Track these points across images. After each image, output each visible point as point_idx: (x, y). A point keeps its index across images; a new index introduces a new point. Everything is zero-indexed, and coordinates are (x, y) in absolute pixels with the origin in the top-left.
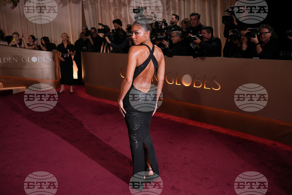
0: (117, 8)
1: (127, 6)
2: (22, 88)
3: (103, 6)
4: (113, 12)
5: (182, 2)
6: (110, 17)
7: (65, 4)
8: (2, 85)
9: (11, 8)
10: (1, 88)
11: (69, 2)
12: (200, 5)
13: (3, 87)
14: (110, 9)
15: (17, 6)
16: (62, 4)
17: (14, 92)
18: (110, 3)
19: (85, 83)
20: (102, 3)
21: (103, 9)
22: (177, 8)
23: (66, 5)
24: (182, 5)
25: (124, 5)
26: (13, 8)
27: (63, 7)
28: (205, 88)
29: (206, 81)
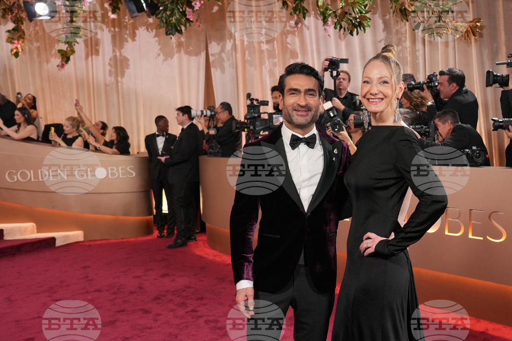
0: (276, 60)
1: (299, 56)
2: (74, 235)
3: (249, 59)
4: (268, 69)
5: (419, 46)
6: (262, 82)
7: (168, 55)
8: (36, 227)
9: (58, 66)
10: (33, 233)
11: (179, 51)
12: (458, 52)
13: (36, 231)
14: (261, 63)
15: (71, 62)
16: (162, 57)
17: (58, 243)
18: (261, 52)
19: (207, 224)
20: (247, 53)
21: (247, 65)
22: (409, 58)
23: (169, 58)
24: (420, 54)
25: (294, 55)
26: (63, 66)
27: (164, 61)
28: (470, 236)
29: (474, 222)
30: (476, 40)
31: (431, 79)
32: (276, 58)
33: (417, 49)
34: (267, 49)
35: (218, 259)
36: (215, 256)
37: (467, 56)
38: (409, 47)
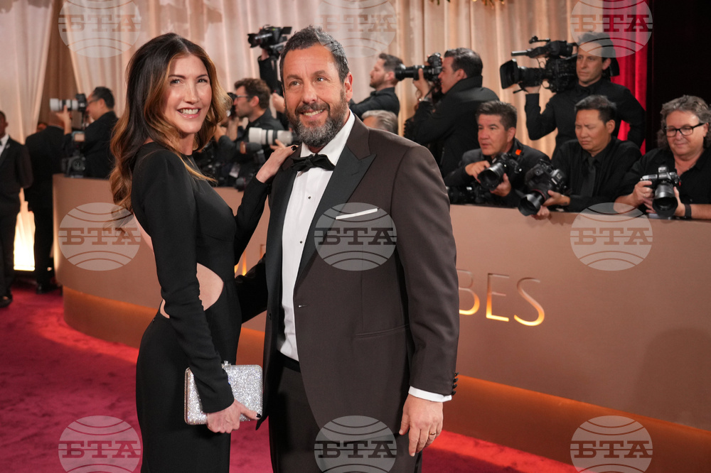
1: (224, 19)
5: (415, 12)
12: (476, 24)
18: (159, 8)
24: (416, 24)
25: (214, 16)
28: (489, 315)
29: (495, 293)
30: (502, 7)
31: (432, 62)
32: (186, 22)
33: (411, 17)
34: (169, 5)
35: (82, 346)
36: (77, 341)
37: (489, 30)
38: (399, 14)
